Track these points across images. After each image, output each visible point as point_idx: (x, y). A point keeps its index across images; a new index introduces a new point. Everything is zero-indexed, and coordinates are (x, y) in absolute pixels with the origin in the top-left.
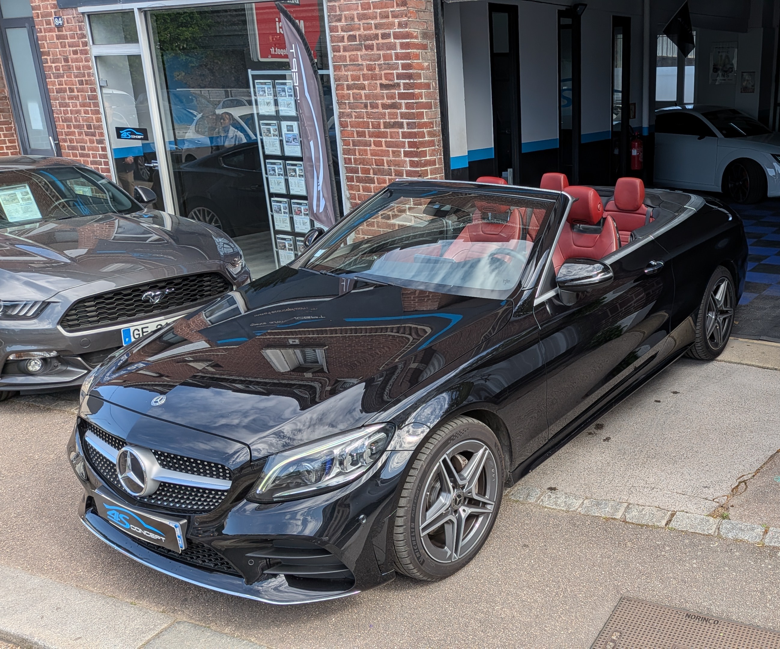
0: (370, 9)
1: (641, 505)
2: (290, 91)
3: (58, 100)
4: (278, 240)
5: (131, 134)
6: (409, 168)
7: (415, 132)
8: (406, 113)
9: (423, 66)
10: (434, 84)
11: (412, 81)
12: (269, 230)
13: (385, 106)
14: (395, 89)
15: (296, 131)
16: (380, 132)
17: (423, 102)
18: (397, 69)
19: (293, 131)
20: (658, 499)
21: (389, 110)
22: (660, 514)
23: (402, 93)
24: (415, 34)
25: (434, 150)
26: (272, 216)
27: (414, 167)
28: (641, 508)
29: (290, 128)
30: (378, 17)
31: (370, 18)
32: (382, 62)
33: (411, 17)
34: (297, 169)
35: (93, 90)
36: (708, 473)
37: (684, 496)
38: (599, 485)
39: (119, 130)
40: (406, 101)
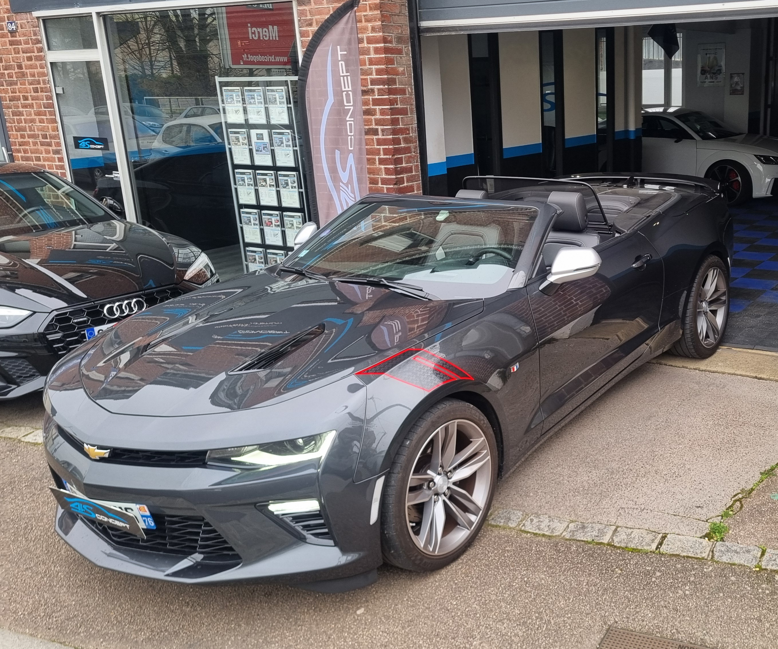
1: (630, 528)
2: (260, 98)
3: (11, 108)
4: (248, 253)
5: (90, 144)
6: (384, 176)
7: (389, 139)
8: (381, 119)
9: (398, 71)
10: (410, 90)
11: (386, 87)
12: (239, 243)
14: (369, 95)
15: (266, 139)
17: (398, 108)
18: (371, 74)
19: (263, 139)
20: (648, 521)
22: (651, 536)
23: (377, 99)
24: (389, 39)
25: (410, 157)
26: (242, 228)
27: (389, 175)
28: (630, 531)
29: (260, 137)
33: (384, 21)
34: (268, 178)
35: (50, 98)
36: (701, 491)
37: (675, 517)
38: (585, 506)
39: (77, 140)
40: (381, 107)
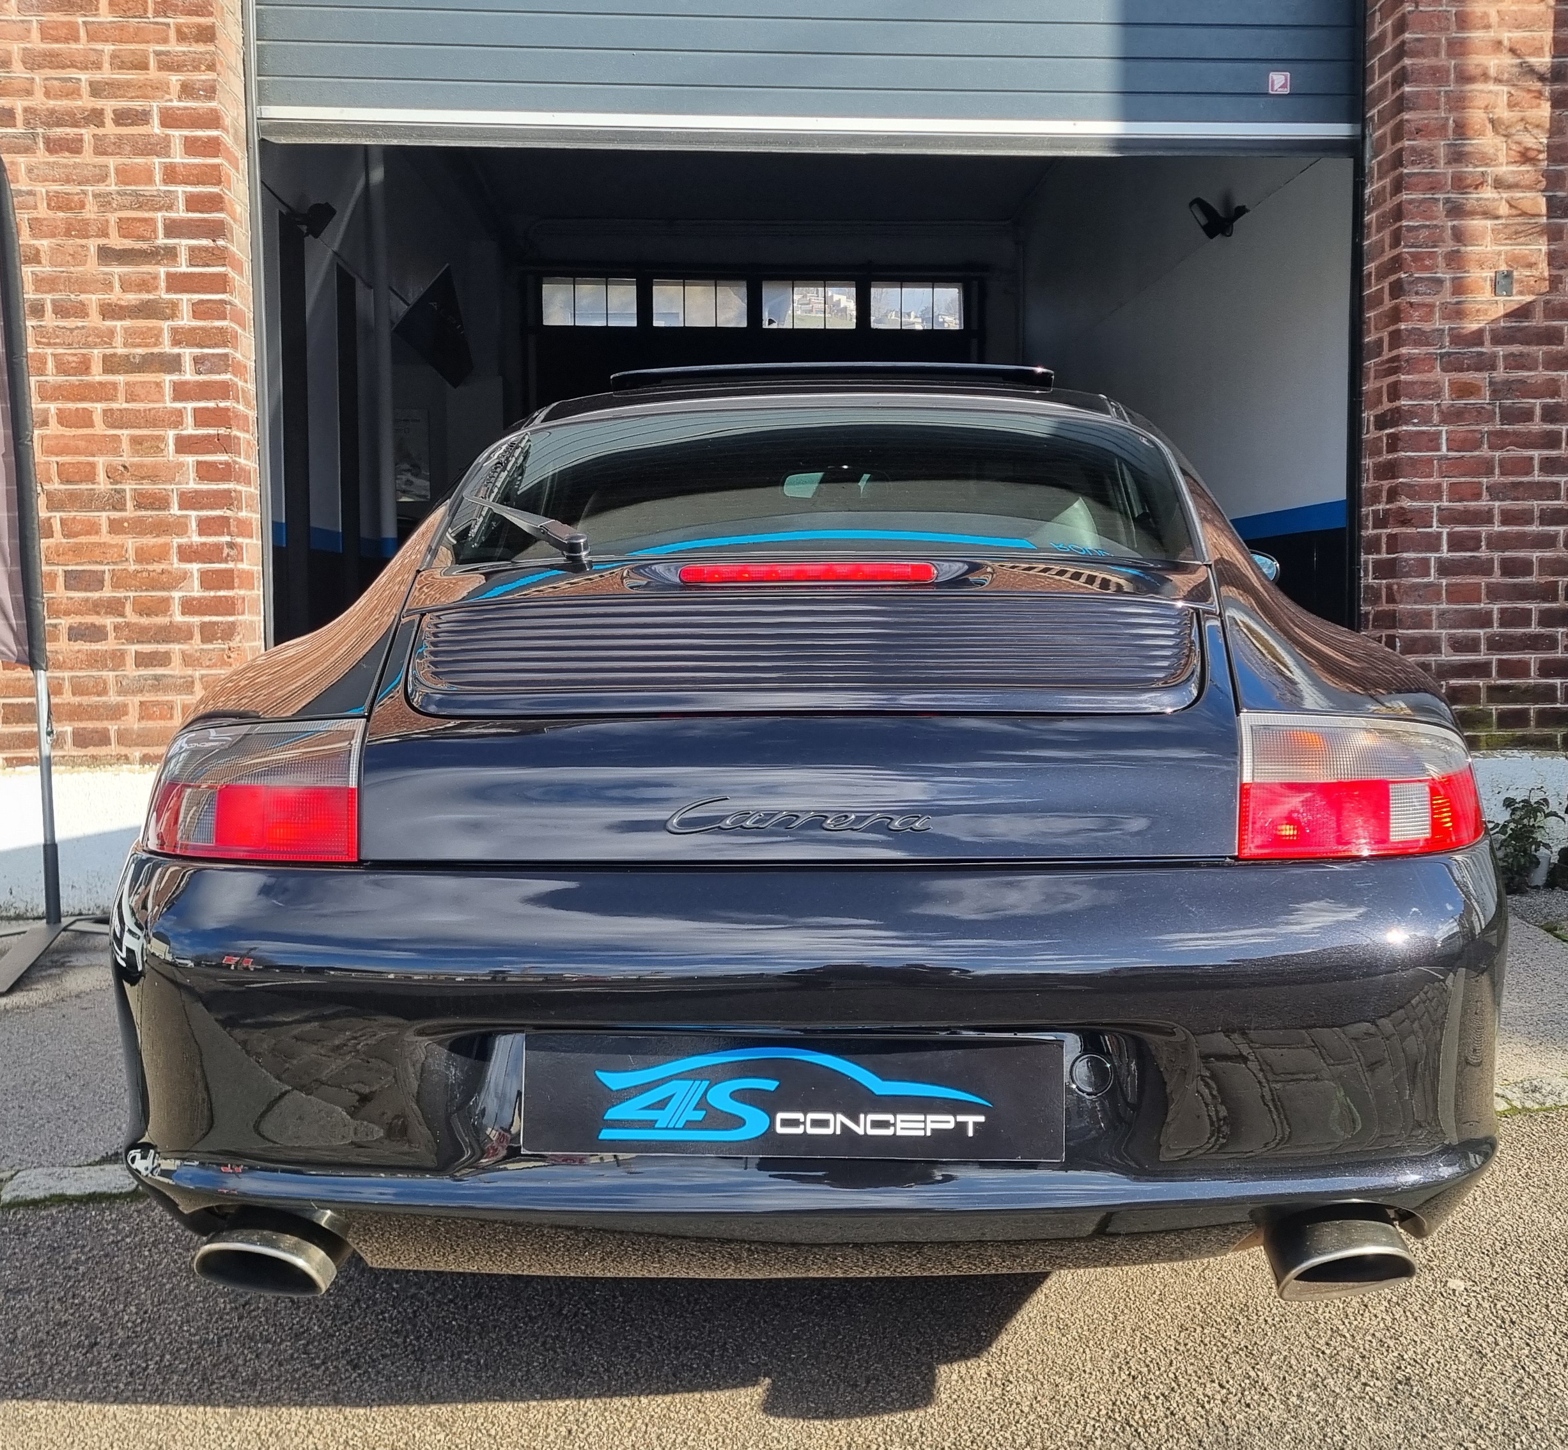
0: (77, 40)
6: (193, 485)
7: (213, 383)
8: (194, 329)
13: (109, 311)
14: (158, 263)
16: (90, 385)
18: (170, 208)
21: (128, 323)
23: (185, 275)
27: (212, 480)
30: (106, 66)
31: (73, 65)
32: (113, 188)
40: (197, 297)
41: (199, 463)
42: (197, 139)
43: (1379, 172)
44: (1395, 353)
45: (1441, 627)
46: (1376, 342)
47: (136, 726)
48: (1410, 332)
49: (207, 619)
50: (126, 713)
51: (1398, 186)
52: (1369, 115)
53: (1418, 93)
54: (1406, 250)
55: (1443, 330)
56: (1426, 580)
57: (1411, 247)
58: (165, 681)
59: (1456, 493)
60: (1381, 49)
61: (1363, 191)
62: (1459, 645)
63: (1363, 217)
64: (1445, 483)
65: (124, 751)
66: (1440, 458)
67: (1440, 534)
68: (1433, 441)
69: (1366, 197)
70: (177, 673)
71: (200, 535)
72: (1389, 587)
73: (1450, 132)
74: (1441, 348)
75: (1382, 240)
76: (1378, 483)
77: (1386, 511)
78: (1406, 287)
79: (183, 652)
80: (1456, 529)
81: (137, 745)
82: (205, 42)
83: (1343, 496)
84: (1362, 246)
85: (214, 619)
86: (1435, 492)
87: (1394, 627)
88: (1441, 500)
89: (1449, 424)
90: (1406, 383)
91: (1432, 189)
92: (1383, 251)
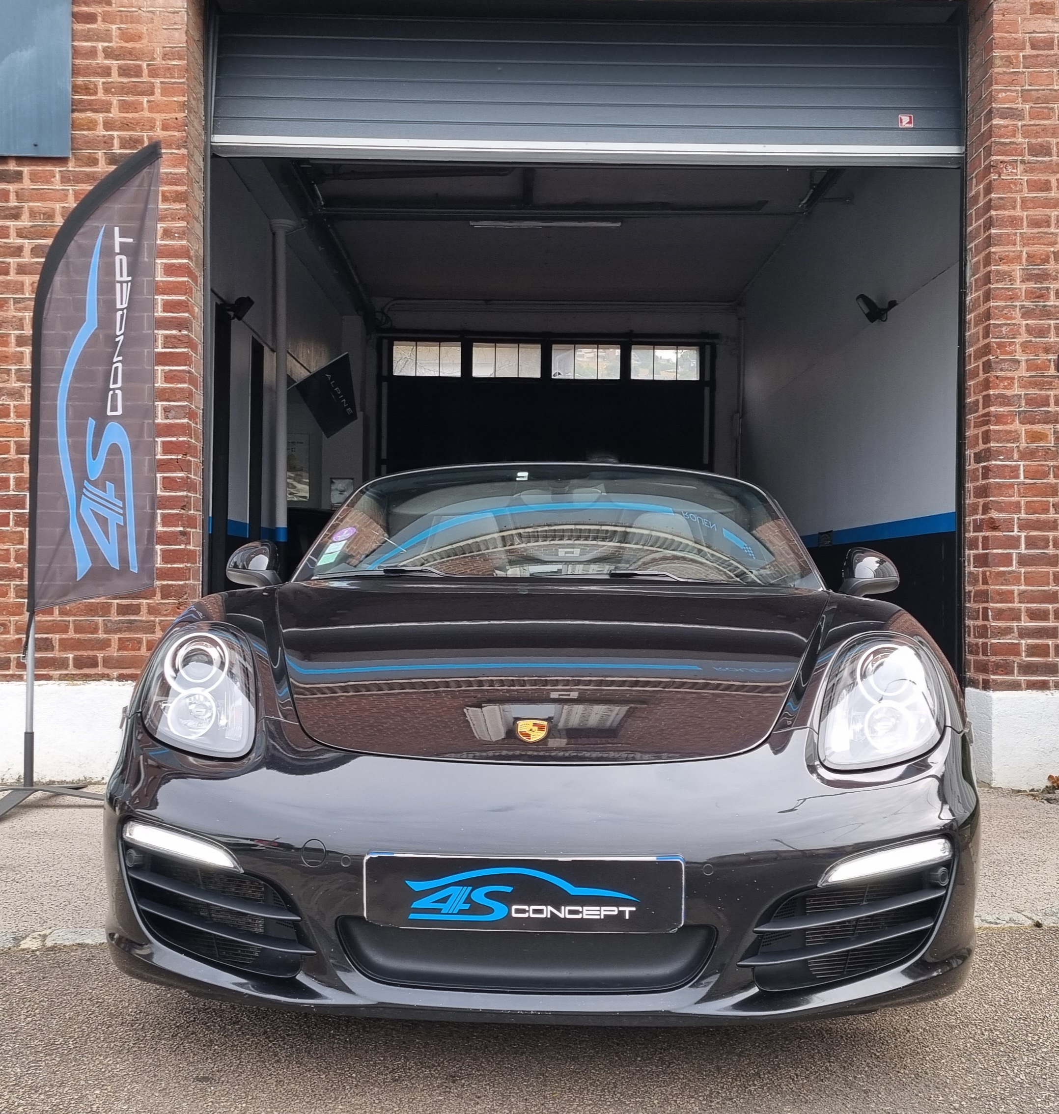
40: (167, 368)
41: (164, 478)
42: (173, 265)
43: (975, 287)
44: (986, 410)
45: (1020, 602)
46: (974, 402)
47: (115, 654)
48: (998, 396)
49: (165, 583)
50: (110, 646)
51: (987, 297)
52: (968, 247)
53: (1001, 235)
54: (994, 340)
55: (1021, 396)
56: (1010, 569)
57: (996, 338)
58: (136, 624)
59: (1031, 508)
60: (977, 202)
61: (965, 298)
62: (1034, 615)
63: (965, 317)
64: (1023, 501)
65: (107, 671)
66: (1019, 484)
67: (1019, 537)
68: (1014, 472)
69: (967, 302)
70: (144, 619)
71: (163, 526)
72: (984, 573)
73: (1024, 260)
74: (1019, 407)
75: (978, 333)
76: (976, 500)
77: (981, 520)
78: (993, 364)
79: (148, 604)
80: (1031, 534)
81: (115, 668)
82: (180, 202)
83: (952, 508)
84: (965, 336)
85: (170, 582)
86: (1017, 507)
87: (987, 602)
88: (1020, 513)
89: (1025, 460)
90: (995, 431)
91: (1011, 298)
92: (979, 340)
